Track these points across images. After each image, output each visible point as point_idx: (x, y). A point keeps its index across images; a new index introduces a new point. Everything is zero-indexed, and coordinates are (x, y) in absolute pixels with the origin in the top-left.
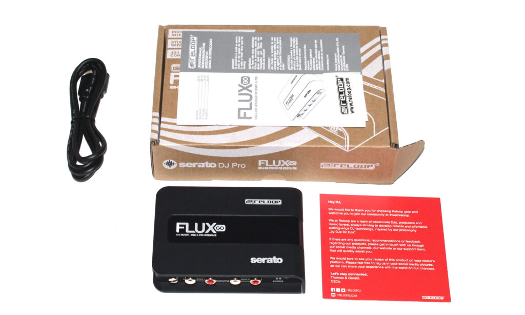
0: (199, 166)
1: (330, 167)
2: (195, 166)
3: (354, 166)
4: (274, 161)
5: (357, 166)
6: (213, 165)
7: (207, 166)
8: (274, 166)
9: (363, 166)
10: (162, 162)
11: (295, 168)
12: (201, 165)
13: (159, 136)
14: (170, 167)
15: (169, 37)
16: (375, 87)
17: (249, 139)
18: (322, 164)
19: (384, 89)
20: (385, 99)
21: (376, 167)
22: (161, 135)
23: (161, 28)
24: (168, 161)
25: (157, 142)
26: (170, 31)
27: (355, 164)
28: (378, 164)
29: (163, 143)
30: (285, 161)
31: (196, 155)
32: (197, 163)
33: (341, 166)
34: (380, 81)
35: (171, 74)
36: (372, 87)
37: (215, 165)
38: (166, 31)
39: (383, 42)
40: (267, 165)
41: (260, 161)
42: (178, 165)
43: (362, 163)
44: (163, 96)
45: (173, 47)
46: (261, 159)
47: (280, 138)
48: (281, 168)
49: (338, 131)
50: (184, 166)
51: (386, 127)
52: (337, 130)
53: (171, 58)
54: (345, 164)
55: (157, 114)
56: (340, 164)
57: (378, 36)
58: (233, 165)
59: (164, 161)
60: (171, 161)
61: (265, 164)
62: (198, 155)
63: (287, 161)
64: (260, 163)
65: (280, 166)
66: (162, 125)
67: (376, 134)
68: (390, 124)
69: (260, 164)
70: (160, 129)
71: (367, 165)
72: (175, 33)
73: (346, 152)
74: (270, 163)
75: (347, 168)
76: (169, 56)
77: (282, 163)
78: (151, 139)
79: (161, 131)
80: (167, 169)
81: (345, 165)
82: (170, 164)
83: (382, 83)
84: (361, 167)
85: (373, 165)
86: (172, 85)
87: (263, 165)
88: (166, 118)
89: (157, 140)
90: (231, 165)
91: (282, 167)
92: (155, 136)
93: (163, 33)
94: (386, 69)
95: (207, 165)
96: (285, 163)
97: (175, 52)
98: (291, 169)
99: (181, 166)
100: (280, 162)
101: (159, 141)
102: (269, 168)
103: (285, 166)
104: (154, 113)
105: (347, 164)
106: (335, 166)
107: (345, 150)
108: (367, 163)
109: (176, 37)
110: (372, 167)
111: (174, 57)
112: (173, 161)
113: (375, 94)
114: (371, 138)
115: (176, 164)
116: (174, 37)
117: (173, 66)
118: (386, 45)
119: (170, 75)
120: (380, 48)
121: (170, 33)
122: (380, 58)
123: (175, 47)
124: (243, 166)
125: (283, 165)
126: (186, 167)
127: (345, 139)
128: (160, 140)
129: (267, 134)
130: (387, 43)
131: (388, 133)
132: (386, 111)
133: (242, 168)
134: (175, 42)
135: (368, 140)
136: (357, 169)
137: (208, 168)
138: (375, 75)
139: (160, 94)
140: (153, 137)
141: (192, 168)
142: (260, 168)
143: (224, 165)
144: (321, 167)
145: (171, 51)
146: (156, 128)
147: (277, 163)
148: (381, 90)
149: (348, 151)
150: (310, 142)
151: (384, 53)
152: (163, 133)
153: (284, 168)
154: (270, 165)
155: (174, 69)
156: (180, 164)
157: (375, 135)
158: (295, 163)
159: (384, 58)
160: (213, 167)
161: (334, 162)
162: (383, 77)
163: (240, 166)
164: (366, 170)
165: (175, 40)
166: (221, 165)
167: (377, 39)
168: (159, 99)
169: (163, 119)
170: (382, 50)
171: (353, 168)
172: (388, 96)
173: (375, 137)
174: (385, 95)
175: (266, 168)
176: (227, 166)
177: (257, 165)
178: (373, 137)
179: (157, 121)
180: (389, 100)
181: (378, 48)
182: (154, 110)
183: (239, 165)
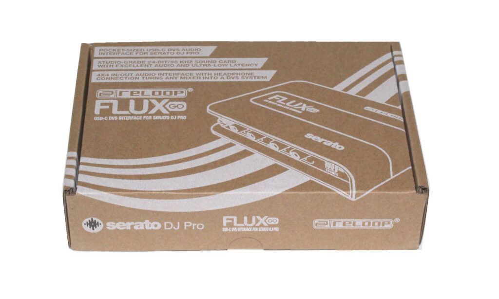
0: (136, 228)
1: (327, 227)
2: (129, 228)
3: (364, 224)
4: (246, 218)
5: (366, 224)
6: (156, 226)
7: (147, 228)
8: (246, 227)
9: (376, 224)
10: (82, 223)
11: (277, 229)
12: (139, 226)
13: (76, 182)
14: (93, 229)
15: (95, 56)
16: (389, 115)
17: (208, 184)
18: (316, 221)
19: (402, 118)
20: (404, 131)
21: (395, 224)
22: (79, 180)
23: (84, 46)
24: (90, 219)
25: (73, 191)
26: (97, 49)
27: (365, 220)
28: (397, 220)
29: (81, 191)
30: (262, 217)
31: (130, 209)
32: (132, 223)
33: (344, 224)
34: (396, 107)
35: (97, 101)
36: (385, 115)
37: (159, 226)
38: (91, 51)
39: (396, 59)
40: (235, 224)
41: (225, 218)
42: (105, 226)
43: (375, 218)
44: (85, 129)
45: (100, 68)
46: (226, 215)
47: (253, 183)
48: (256, 229)
49: (339, 172)
50: (114, 228)
51: (408, 167)
52: (336, 171)
53: (97, 81)
54: (349, 220)
55: (75, 154)
56: (342, 221)
57: (388, 52)
58: (185, 226)
59: (84, 219)
60: (94, 219)
61: (232, 223)
62: (135, 210)
63: (265, 217)
64: (225, 220)
65: (254, 226)
66: (82, 168)
67: (393, 175)
68: (415, 162)
69: (225, 224)
70: (78, 172)
71: (381, 221)
72: (103, 52)
73: (351, 201)
74: (240, 221)
75: (352, 227)
76: (94, 79)
77: (257, 221)
78: (65, 187)
79: (80, 176)
80: (88, 233)
81: (350, 223)
82: (93, 224)
83: (399, 109)
84: (374, 224)
85: (391, 221)
86: (97, 116)
87: (230, 225)
88: (87, 158)
89: (72, 189)
90: (182, 225)
91: (258, 227)
92: (71, 183)
93: (87, 52)
94: (403, 91)
95: (148, 225)
96: (262, 221)
97: (103, 75)
98: (271, 230)
99: (109, 228)
100: (254, 218)
101: (76, 188)
102: (239, 230)
103: (262, 225)
104: (69, 153)
105: (352, 221)
106: (334, 225)
107: (349, 198)
108: (382, 218)
109: (105, 56)
110: (389, 225)
111: (101, 81)
112: (98, 220)
113: (390, 124)
114: (387, 181)
115: (102, 224)
116: (102, 56)
117: (100, 91)
118: (402, 62)
119: (95, 103)
120: (393, 67)
121: (97, 52)
122: (393, 79)
123: (103, 68)
124: (200, 226)
125: (258, 224)
126: (117, 230)
127: (350, 183)
128: (78, 186)
129: (234, 178)
130: (401, 60)
131: (412, 173)
132: (407, 146)
133: (199, 230)
134: (104, 62)
135: (382, 183)
136: (367, 227)
137: (149, 230)
138: (387, 99)
139: (79, 128)
140: (67, 185)
141: (125, 230)
142: (225, 230)
143: (172, 225)
144: (315, 227)
145: (98, 73)
146: (73, 172)
147: (250, 221)
148: (398, 119)
149: (353, 199)
150: (298, 186)
151: (399, 72)
152: (82, 178)
153: (261, 229)
154: (239, 225)
155: (100, 95)
156: (108, 224)
157: (392, 177)
158: (276, 221)
159: (399, 78)
160: (157, 228)
161: (333, 218)
162: (400, 103)
163: (196, 227)
164: (379, 230)
165: (104, 60)
166: (169, 226)
167: (388, 56)
168: (78, 135)
169: (83, 160)
170: (395, 68)
171: (362, 227)
172: (409, 127)
173: (393, 179)
174: (403, 126)
175: (234, 229)
176: (176, 225)
177: (221, 226)
178: (389, 179)
179: (74, 163)
180: (410, 131)
181: (390, 66)
182: (70, 149)
183: (194, 225)
